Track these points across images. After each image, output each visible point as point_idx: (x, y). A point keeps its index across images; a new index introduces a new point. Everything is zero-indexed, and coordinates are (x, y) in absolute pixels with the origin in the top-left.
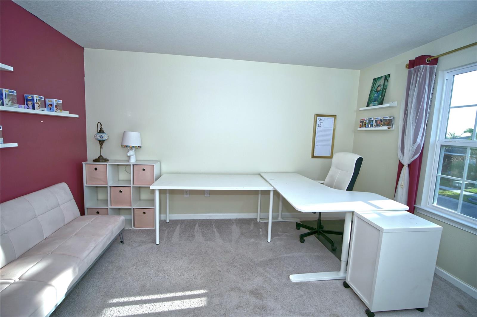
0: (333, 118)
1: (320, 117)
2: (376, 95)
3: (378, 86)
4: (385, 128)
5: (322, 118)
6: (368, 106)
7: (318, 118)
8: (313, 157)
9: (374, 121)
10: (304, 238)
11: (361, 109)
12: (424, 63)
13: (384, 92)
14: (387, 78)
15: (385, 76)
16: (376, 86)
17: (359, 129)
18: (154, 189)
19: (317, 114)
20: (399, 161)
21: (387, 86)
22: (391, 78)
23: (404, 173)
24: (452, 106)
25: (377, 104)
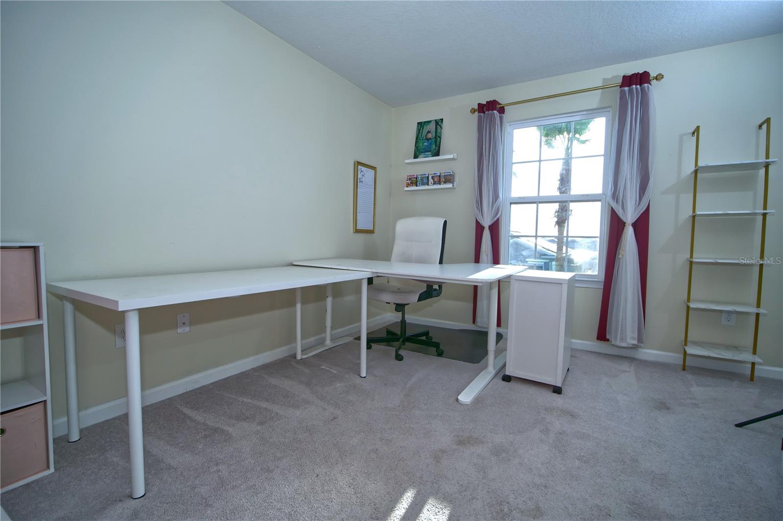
0: (373, 171)
1: (361, 167)
2: (426, 144)
3: (428, 133)
4: (448, 186)
5: (363, 169)
7: (359, 167)
8: (356, 231)
9: (430, 178)
10: (399, 354)
11: (407, 161)
12: (494, 109)
13: (438, 141)
14: (439, 123)
15: (436, 120)
16: (425, 133)
17: (406, 189)
18: (124, 312)
19: (358, 162)
20: (477, 221)
21: (441, 133)
22: (445, 125)
23: (487, 236)
24: (514, 161)
25: (431, 155)
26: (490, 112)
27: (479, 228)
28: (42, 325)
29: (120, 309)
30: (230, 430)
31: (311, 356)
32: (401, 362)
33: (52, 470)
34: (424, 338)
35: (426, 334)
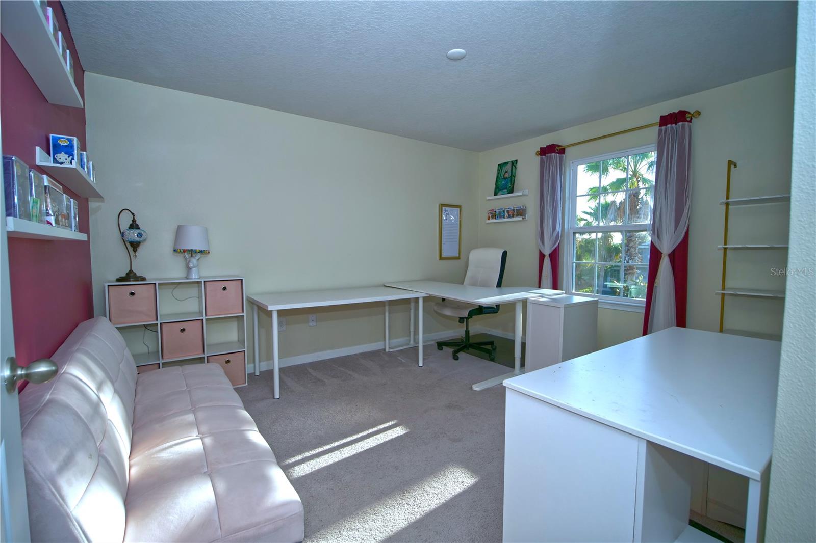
0: (459, 209)
1: (445, 208)
2: (503, 182)
3: (505, 173)
4: (520, 218)
5: (448, 209)
6: (495, 194)
7: (443, 208)
8: (441, 258)
9: (506, 212)
10: (457, 354)
11: (488, 198)
12: (554, 152)
13: (513, 180)
14: (514, 164)
15: (512, 162)
16: (503, 173)
17: (488, 221)
18: (271, 311)
19: (442, 204)
20: (540, 251)
21: (515, 173)
22: (519, 165)
23: (547, 262)
24: (578, 195)
25: (507, 193)
26: (549, 155)
27: (542, 256)
28: (243, 316)
29: (269, 310)
30: (326, 381)
31: (396, 351)
32: (457, 361)
33: (247, 384)
34: (489, 347)
35: (492, 343)
